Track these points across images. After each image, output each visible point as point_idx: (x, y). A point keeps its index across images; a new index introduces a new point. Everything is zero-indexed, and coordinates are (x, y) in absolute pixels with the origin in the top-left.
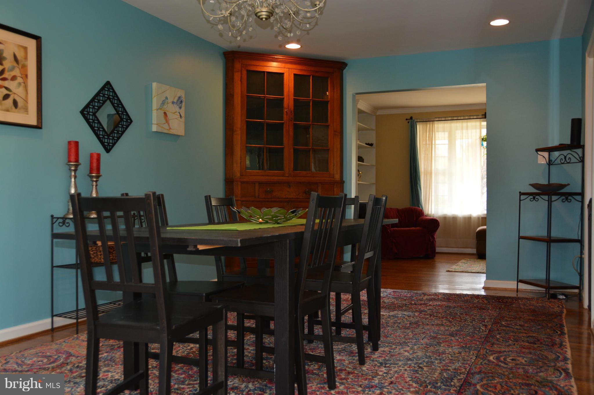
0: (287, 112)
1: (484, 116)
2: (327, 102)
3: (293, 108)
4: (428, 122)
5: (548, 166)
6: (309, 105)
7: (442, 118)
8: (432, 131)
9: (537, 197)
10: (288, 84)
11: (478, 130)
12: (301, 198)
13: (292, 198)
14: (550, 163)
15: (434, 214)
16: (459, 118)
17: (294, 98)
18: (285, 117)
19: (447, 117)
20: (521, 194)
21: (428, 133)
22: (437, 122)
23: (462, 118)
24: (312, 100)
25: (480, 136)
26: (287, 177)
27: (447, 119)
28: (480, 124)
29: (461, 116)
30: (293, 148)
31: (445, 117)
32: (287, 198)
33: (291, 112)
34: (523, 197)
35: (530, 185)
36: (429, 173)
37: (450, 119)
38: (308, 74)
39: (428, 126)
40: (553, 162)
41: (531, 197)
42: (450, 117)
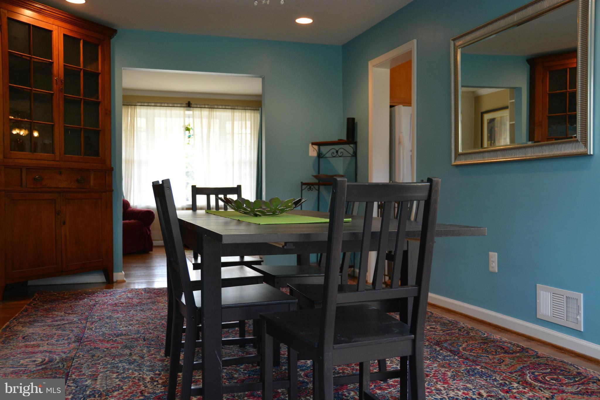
0: (56, 81)
1: (187, 105)
2: (97, 75)
3: (63, 76)
4: (130, 106)
5: (317, 159)
6: (79, 75)
7: (144, 102)
8: (133, 117)
9: (312, 187)
10: (57, 46)
11: (182, 119)
12: (73, 187)
13: (64, 188)
14: (320, 156)
15: (136, 206)
16: (163, 105)
17: (64, 65)
18: (55, 86)
19: (151, 103)
20: (303, 184)
21: (129, 118)
22: (139, 106)
23: (166, 105)
24: (84, 70)
25: (184, 125)
26: (58, 161)
27: (150, 104)
28: (184, 113)
29: (165, 103)
30: (65, 126)
31: (148, 103)
32: (59, 188)
33: (62, 82)
34: (304, 187)
35: (313, 176)
36: (131, 162)
37: (153, 104)
38: (78, 37)
39: (130, 110)
40: (323, 155)
41: (308, 187)
42: (153, 103)
